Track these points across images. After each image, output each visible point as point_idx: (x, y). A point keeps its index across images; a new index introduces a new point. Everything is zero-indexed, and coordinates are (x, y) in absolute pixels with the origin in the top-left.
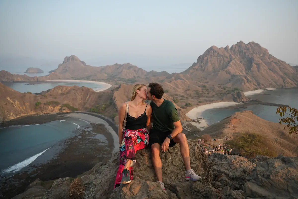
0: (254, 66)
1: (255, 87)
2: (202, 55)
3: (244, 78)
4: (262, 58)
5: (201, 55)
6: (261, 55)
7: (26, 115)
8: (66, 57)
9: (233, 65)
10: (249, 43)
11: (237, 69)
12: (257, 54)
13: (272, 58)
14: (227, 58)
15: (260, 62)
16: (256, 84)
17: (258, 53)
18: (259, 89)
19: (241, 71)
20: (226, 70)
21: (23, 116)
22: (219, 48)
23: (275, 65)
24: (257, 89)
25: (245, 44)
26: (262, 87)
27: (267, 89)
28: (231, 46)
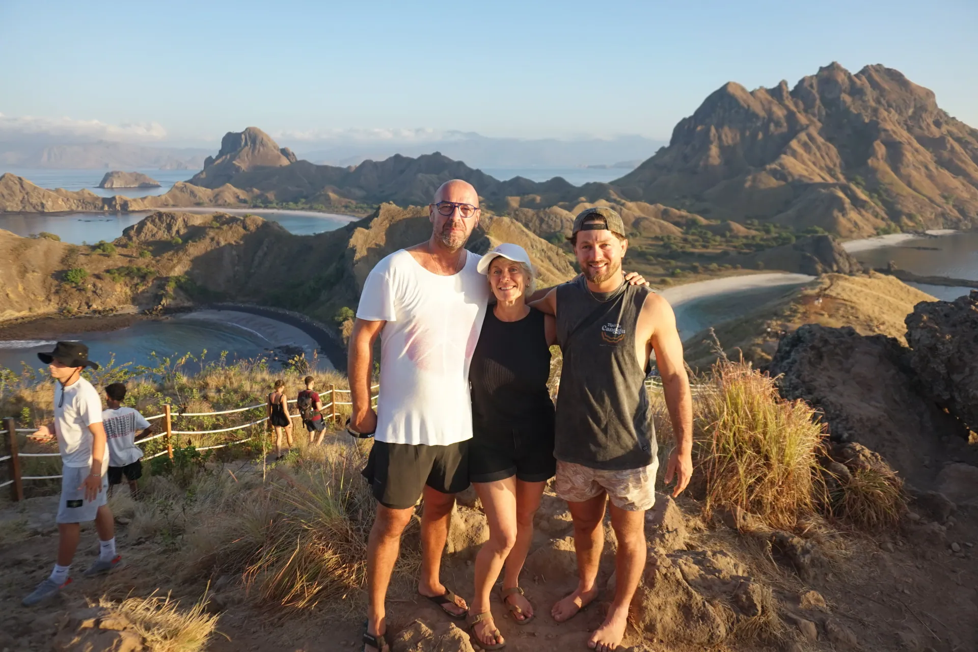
0: (881, 149)
1: (882, 225)
2: (691, 118)
3: (841, 194)
4: (909, 123)
5: (684, 120)
6: (907, 113)
7: (25, 313)
8: (229, 135)
9: (800, 150)
10: (865, 71)
11: (814, 163)
12: (891, 109)
13: (947, 123)
14: (778, 124)
15: (902, 135)
16: (885, 216)
17: (894, 104)
18: (895, 231)
19: (830, 171)
20: (774, 166)
21: (12, 317)
22: (752, 93)
23: (957, 147)
24: (887, 232)
25: (850, 74)
26: (908, 226)
27: (929, 232)
28: (796, 83)
